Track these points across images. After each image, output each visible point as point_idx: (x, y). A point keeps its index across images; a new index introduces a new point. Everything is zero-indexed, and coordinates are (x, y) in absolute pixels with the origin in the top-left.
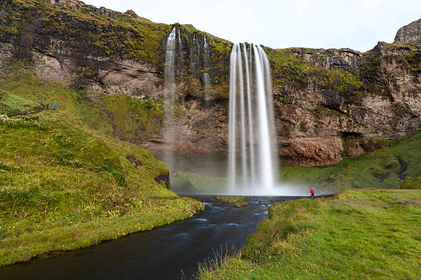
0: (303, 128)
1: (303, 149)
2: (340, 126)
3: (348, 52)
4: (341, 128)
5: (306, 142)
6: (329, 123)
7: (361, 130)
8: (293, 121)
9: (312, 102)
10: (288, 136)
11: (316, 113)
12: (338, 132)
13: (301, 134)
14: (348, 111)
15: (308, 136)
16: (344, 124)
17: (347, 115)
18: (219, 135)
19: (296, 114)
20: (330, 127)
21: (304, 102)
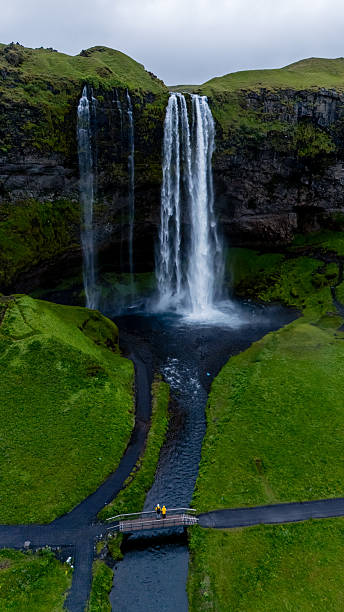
0: (252, 205)
1: (250, 228)
2: (298, 201)
3: (325, 96)
4: (299, 202)
5: (254, 221)
6: (285, 197)
7: (322, 203)
8: (240, 197)
9: (266, 174)
10: (232, 214)
11: (270, 187)
12: (294, 207)
13: (249, 211)
14: (310, 183)
15: (257, 214)
16: (303, 197)
17: (309, 187)
18: (147, 220)
19: (245, 189)
20: (285, 201)
21: (257, 174)
